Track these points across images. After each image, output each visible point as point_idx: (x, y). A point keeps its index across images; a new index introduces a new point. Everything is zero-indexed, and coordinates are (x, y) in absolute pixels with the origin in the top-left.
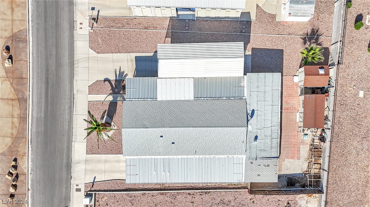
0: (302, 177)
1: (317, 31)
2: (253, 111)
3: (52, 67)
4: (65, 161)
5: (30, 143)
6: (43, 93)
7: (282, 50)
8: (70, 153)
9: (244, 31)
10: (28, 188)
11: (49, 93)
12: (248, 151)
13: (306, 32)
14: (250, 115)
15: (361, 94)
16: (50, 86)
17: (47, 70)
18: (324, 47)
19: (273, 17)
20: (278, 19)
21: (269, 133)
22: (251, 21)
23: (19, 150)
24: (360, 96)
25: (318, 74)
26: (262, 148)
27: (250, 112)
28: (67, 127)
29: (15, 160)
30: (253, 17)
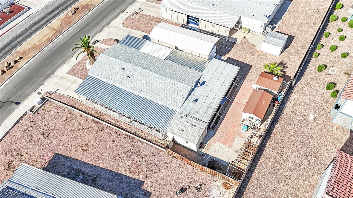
1: (285, 64)
2: (205, 82)
3: (92, 24)
4: (49, 72)
6: (74, 33)
7: (252, 66)
9: (227, 46)
10: (10, 78)
11: (78, 34)
12: (183, 107)
13: (276, 62)
14: (200, 84)
15: (312, 117)
16: (81, 31)
17: (88, 24)
18: (287, 75)
19: (254, 46)
20: (256, 48)
21: (209, 101)
22: (236, 43)
24: (309, 118)
25: (272, 79)
26: (197, 110)
28: (70, 54)
29: (21, 58)
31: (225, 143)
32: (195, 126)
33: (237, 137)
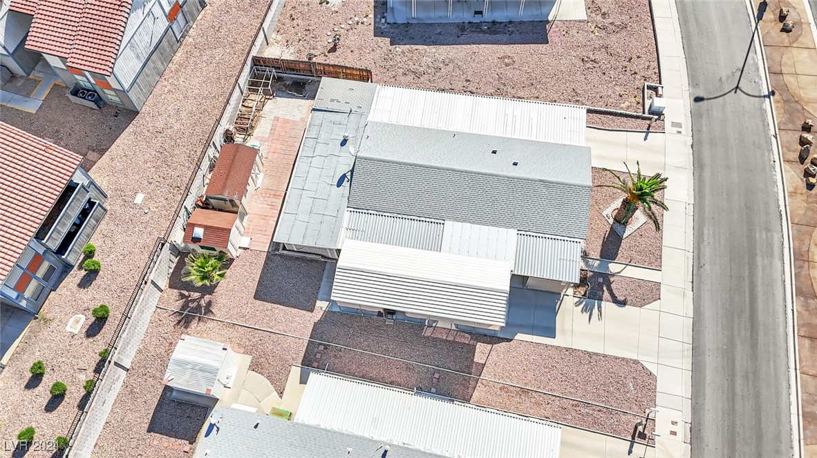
0: (278, 93)
1: (179, 322)
2: (339, 184)
5: (783, 213)
6: (760, 305)
7: (256, 297)
8: (697, 187)
9: (322, 348)
10: (776, 138)
11: (747, 300)
12: (362, 125)
13: (201, 324)
14: (346, 179)
15: (139, 199)
16: (747, 313)
18: (176, 291)
19: (255, 367)
20: (248, 359)
21: (320, 149)
22: (302, 364)
23: (804, 204)
24: (144, 195)
25: (206, 228)
26: (336, 127)
27: (346, 184)
28: (706, 231)
29: (810, 186)
30: (296, 372)
31: (286, 121)
32: (332, 100)
33: (267, 136)
